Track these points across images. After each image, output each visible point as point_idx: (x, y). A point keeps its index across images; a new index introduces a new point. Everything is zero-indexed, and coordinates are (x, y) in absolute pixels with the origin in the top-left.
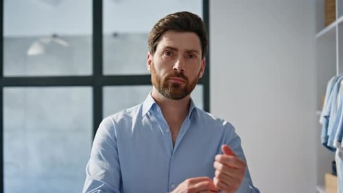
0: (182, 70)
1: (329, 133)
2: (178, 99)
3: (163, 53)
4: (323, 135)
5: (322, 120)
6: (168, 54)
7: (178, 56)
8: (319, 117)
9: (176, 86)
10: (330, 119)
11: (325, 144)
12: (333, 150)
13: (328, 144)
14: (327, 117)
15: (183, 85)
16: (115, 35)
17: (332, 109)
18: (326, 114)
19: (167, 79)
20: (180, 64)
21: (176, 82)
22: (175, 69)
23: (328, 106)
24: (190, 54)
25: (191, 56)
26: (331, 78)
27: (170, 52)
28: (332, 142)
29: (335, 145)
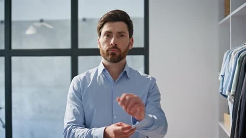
0: (116, 44)
1: (224, 86)
2: (116, 62)
3: (104, 36)
4: (220, 88)
5: (220, 78)
6: (108, 36)
7: (113, 36)
8: (218, 76)
9: (113, 54)
10: (225, 77)
11: (221, 93)
12: (226, 96)
13: (223, 93)
14: (223, 76)
15: (118, 54)
16: (84, 20)
17: (226, 71)
18: (222, 74)
19: (107, 51)
20: (114, 41)
21: (113, 52)
22: (112, 44)
23: (224, 69)
24: (120, 35)
25: (122, 36)
26: (226, 51)
27: (109, 35)
28: (225, 92)
29: (227, 94)
